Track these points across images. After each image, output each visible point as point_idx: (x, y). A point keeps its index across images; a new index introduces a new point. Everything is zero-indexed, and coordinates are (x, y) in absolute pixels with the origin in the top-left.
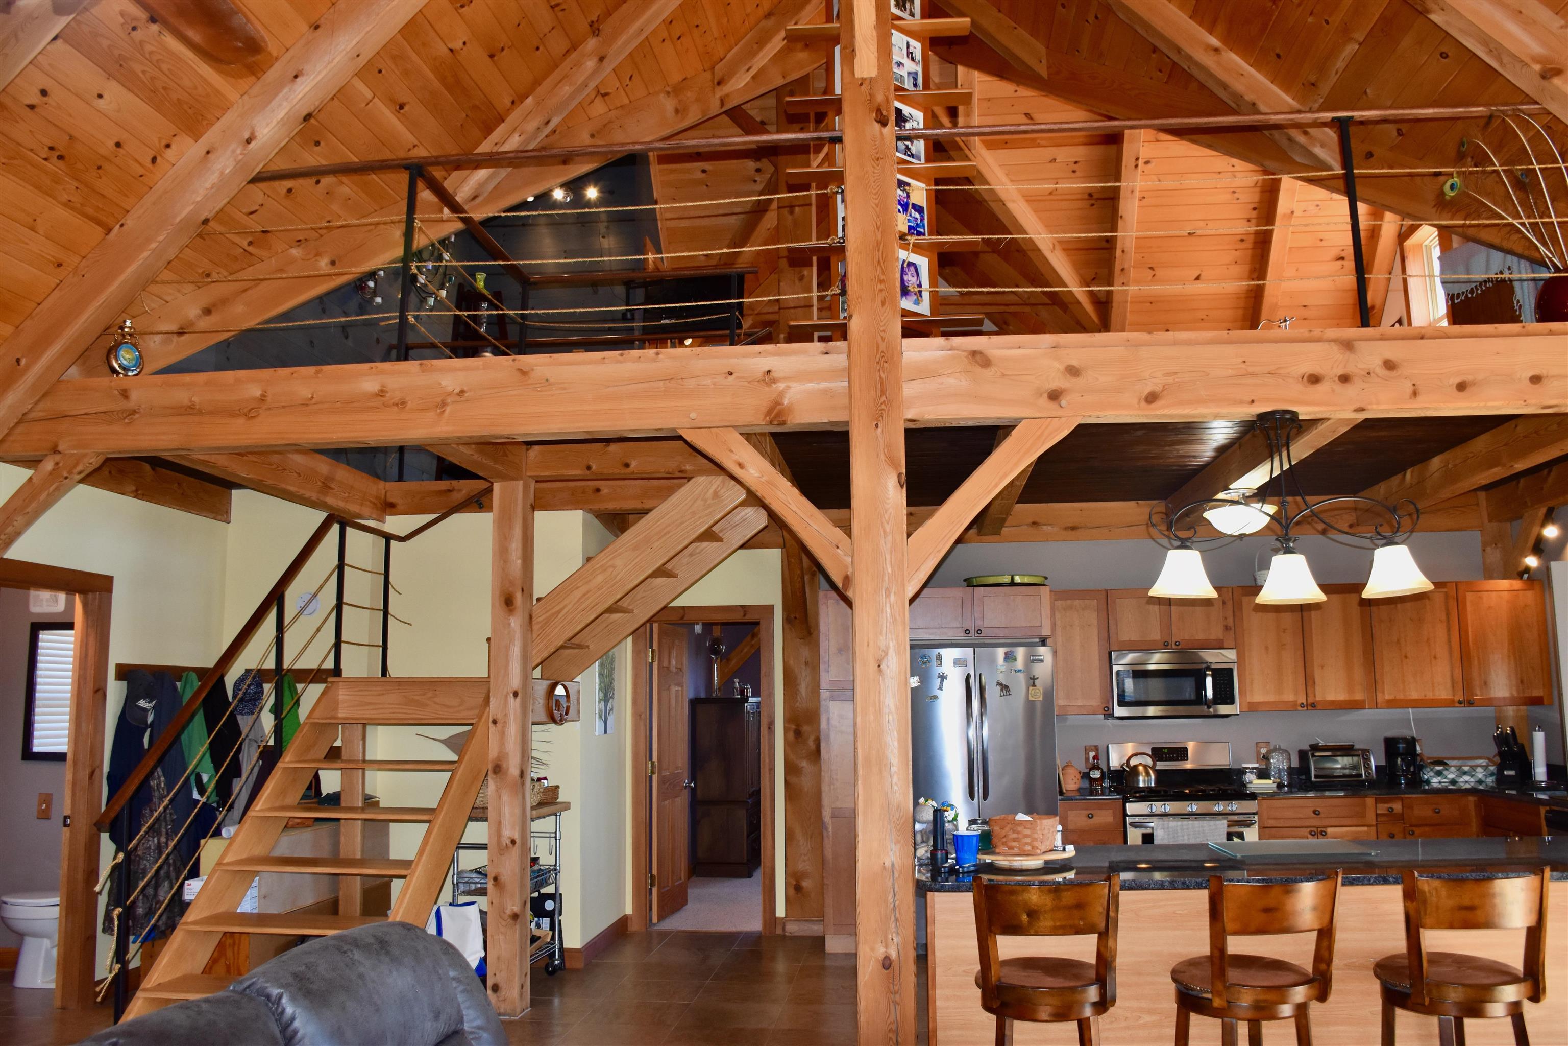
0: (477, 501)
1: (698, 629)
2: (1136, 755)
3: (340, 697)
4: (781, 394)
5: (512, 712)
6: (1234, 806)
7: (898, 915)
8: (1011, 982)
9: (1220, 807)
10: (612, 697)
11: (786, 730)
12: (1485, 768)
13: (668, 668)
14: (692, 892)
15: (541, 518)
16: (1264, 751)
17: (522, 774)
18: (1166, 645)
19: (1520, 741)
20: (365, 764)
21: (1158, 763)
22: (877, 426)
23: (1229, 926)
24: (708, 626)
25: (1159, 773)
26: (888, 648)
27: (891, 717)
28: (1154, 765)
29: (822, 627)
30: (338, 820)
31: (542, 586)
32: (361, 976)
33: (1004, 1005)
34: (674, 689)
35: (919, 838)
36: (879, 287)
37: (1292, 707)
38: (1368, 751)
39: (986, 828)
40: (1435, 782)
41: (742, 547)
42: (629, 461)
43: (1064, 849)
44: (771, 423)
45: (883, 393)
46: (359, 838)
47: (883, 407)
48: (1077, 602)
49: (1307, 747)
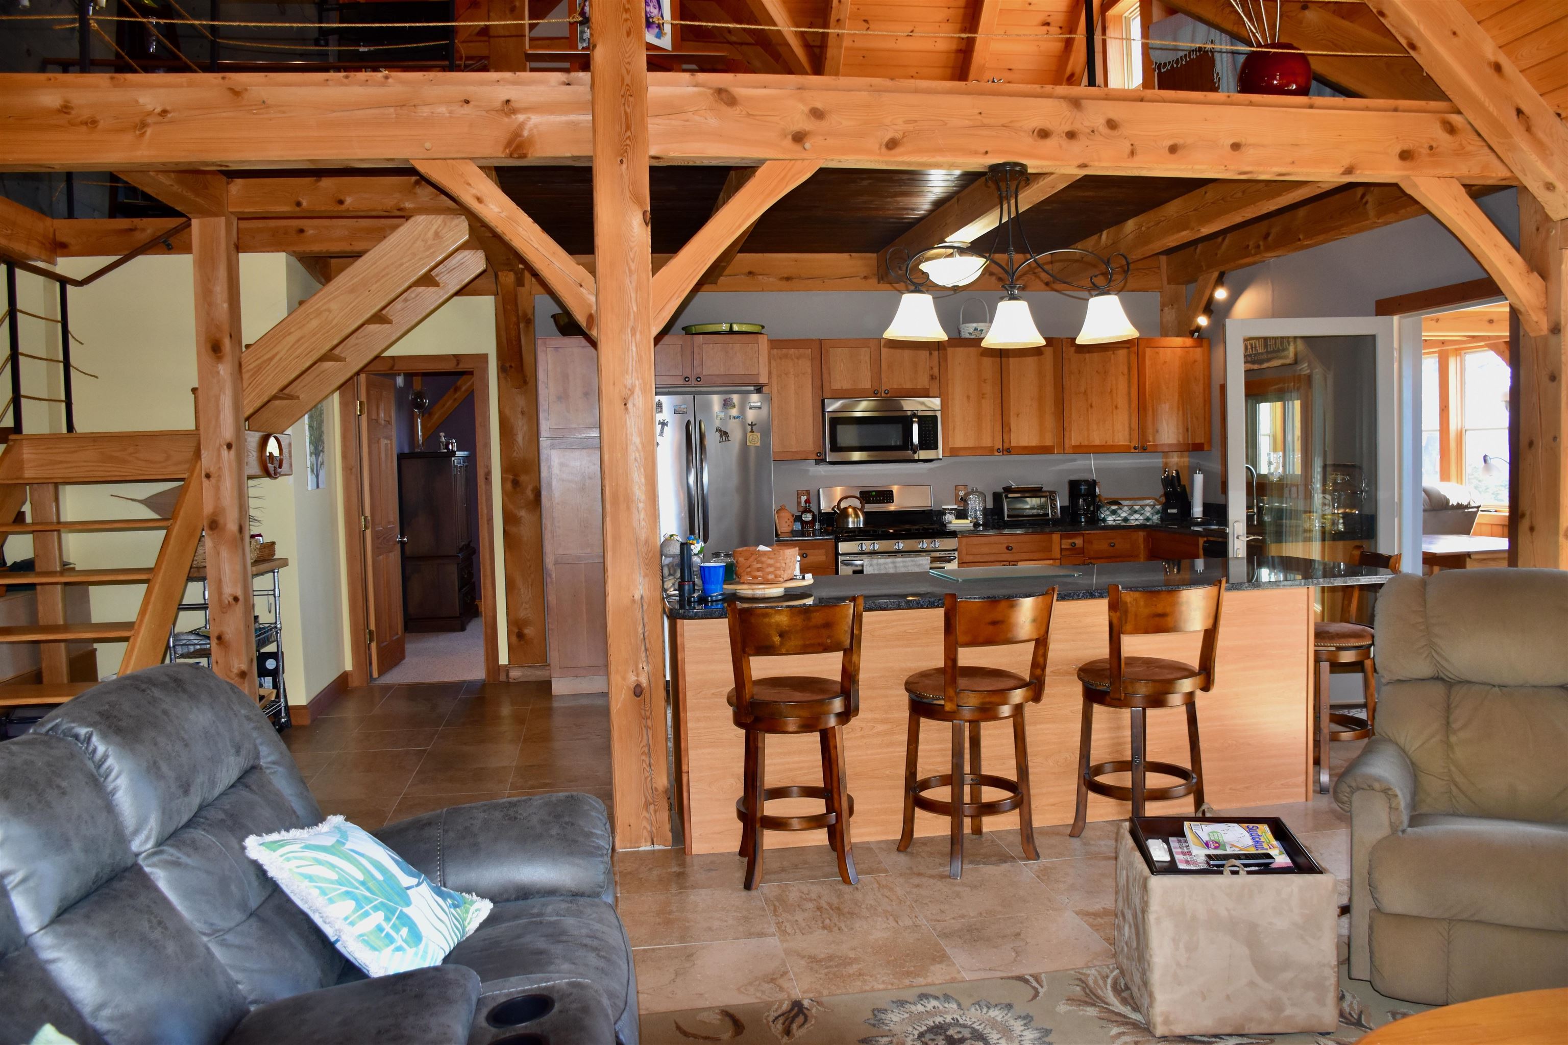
0: (164, 242)
1: (400, 381)
2: (846, 498)
3: (25, 456)
4: (521, 126)
5: (226, 465)
6: (939, 543)
7: (648, 645)
8: (763, 698)
9: (925, 544)
10: (322, 451)
11: (503, 480)
12: (1153, 506)
13: (377, 421)
14: (410, 647)
15: (246, 260)
16: (962, 493)
17: (241, 529)
18: (875, 393)
19: (1182, 483)
20: (59, 527)
21: (867, 506)
22: (622, 162)
23: (961, 639)
24: (409, 376)
25: (867, 515)
26: (633, 386)
27: (637, 455)
28: (863, 507)
29: (541, 376)
30: (32, 586)
31: (251, 332)
32: (165, 712)
33: (757, 719)
34: (384, 442)
35: (666, 571)
36: (625, 16)
37: (991, 451)
38: (1054, 492)
39: (729, 560)
40: (1111, 520)
41: (458, 293)
42: (342, 198)
43: (803, 578)
44: (511, 156)
45: (628, 128)
46: (60, 605)
47: (628, 142)
48: (792, 351)
49: (1000, 490)
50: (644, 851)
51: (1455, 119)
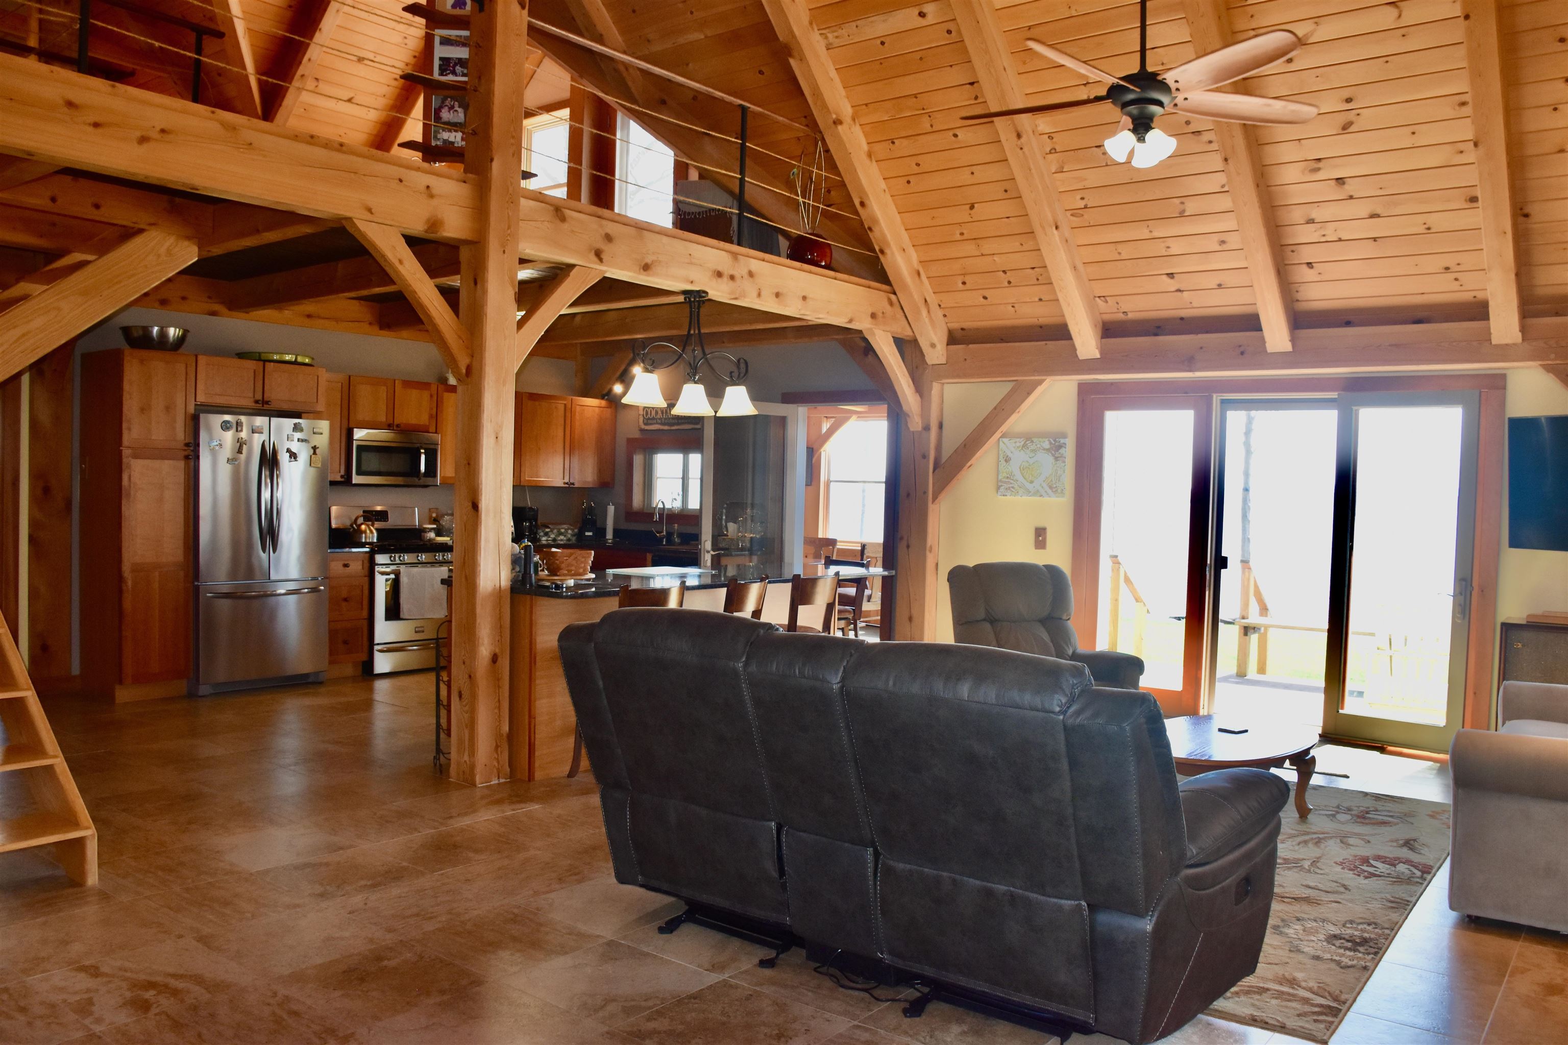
2: (360, 516)
11: (32, 486)
12: (573, 530)
16: (434, 515)
18: (390, 425)
19: (598, 512)
22: (504, 252)
26: (503, 424)
28: (373, 524)
44: (427, 231)
45: (509, 227)
47: (509, 238)
50: (495, 784)
51: (893, 297)
